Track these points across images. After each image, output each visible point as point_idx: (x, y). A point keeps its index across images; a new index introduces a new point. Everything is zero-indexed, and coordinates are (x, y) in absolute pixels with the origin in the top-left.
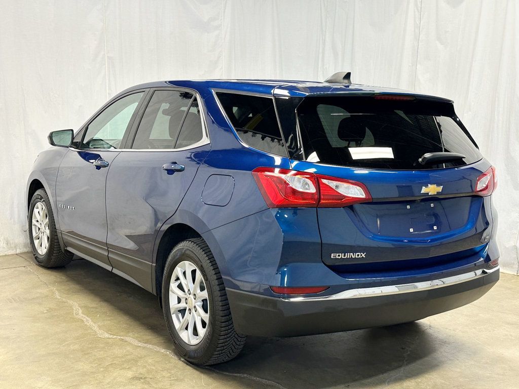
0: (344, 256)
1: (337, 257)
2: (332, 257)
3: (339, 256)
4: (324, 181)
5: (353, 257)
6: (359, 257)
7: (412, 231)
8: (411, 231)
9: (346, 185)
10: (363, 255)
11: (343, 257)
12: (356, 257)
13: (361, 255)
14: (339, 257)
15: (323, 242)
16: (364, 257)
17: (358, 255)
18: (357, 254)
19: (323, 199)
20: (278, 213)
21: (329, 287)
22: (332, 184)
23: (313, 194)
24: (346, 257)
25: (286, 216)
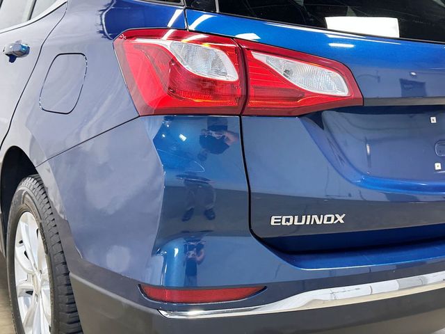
0: (300, 220)
1: (283, 223)
2: (272, 223)
3: (288, 220)
4: (258, 56)
5: (318, 222)
6: (331, 222)
7: (440, 168)
8: (437, 168)
9: (307, 67)
10: (340, 219)
11: (296, 223)
12: (325, 222)
13: (336, 219)
14: (288, 224)
15: (252, 191)
16: (342, 222)
17: (329, 219)
18: (326, 217)
19: (256, 97)
20: (163, 129)
21: (265, 288)
22: (277, 64)
23: (232, 83)
24: (303, 223)
25: (183, 138)
